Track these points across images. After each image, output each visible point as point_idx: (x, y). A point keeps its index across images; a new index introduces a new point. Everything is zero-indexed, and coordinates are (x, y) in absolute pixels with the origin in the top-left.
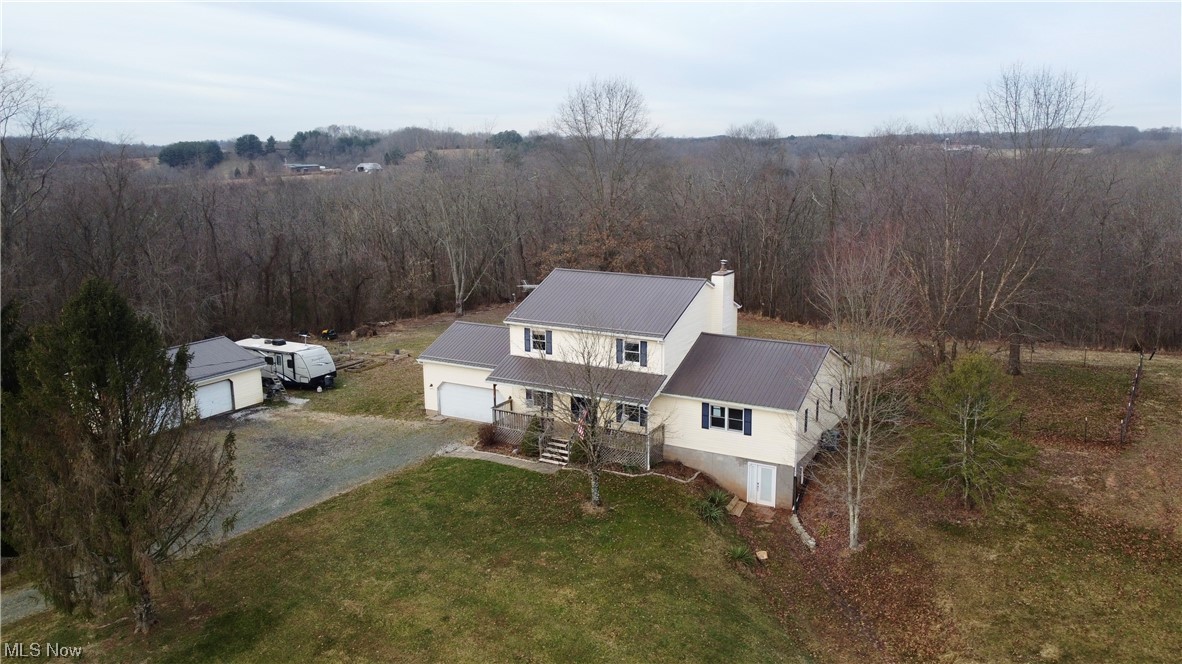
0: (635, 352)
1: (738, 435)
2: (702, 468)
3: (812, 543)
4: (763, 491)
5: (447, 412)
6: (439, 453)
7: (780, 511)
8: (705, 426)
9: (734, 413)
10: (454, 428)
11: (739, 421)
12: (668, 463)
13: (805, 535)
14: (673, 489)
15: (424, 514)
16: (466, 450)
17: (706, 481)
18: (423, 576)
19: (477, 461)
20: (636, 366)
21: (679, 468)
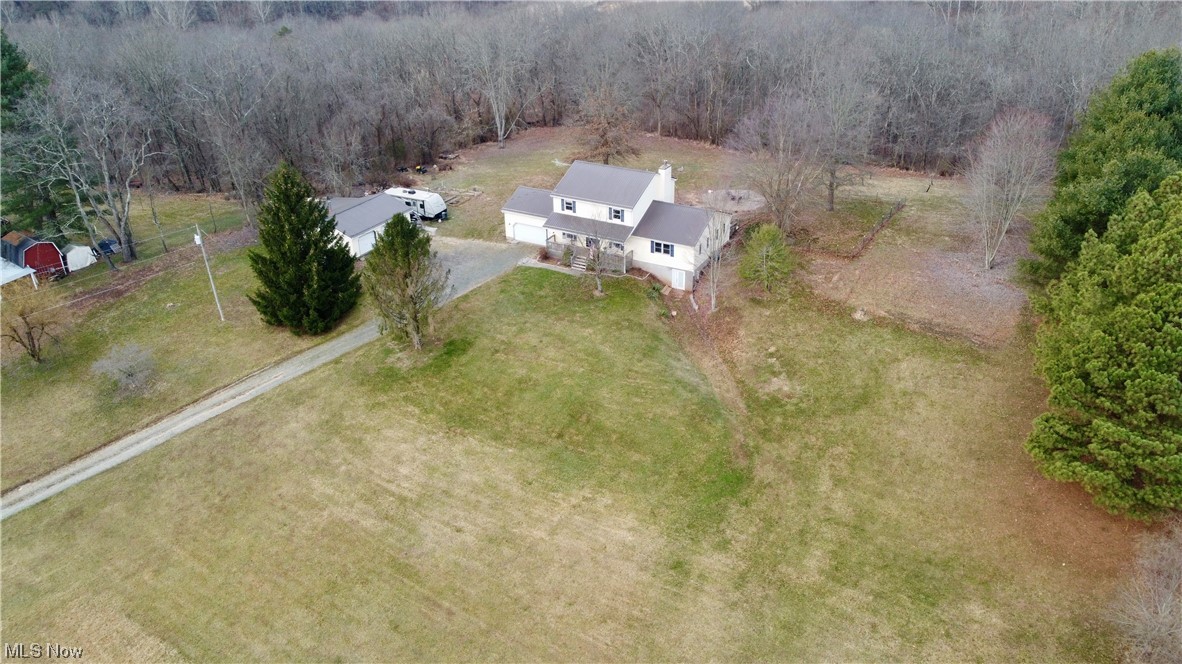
0: (618, 214)
1: (668, 256)
2: (651, 271)
3: (697, 308)
4: (679, 282)
5: (519, 238)
6: (520, 263)
7: (687, 292)
8: (652, 252)
9: (666, 246)
10: (524, 248)
11: (668, 250)
12: (635, 269)
13: (694, 304)
14: (636, 284)
15: (521, 297)
16: (533, 262)
17: (653, 277)
18: (528, 325)
19: (540, 269)
20: (617, 221)
21: (640, 271)
